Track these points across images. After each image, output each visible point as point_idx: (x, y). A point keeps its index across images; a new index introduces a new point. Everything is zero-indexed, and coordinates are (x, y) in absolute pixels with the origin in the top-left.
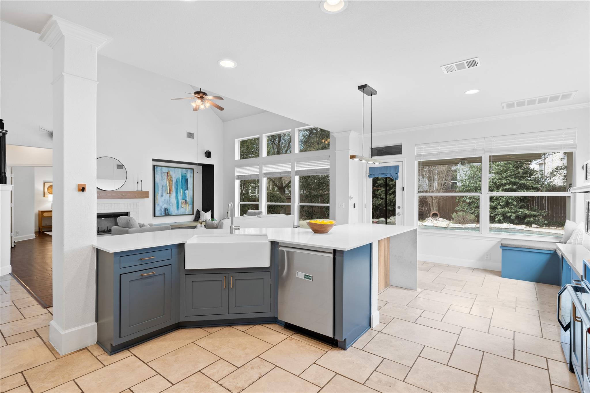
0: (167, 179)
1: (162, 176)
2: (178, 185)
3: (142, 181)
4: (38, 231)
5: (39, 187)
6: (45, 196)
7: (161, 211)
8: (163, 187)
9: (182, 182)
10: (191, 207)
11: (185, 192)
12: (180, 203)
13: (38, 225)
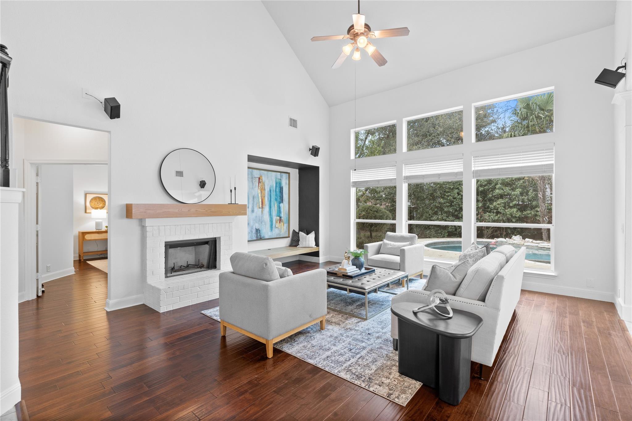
0: (259, 186)
1: (252, 183)
2: (272, 196)
3: (236, 188)
4: (78, 259)
5: (79, 199)
6: (87, 212)
7: (252, 234)
8: (253, 198)
9: (276, 191)
10: (287, 228)
11: (279, 206)
12: (274, 222)
13: (78, 252)
